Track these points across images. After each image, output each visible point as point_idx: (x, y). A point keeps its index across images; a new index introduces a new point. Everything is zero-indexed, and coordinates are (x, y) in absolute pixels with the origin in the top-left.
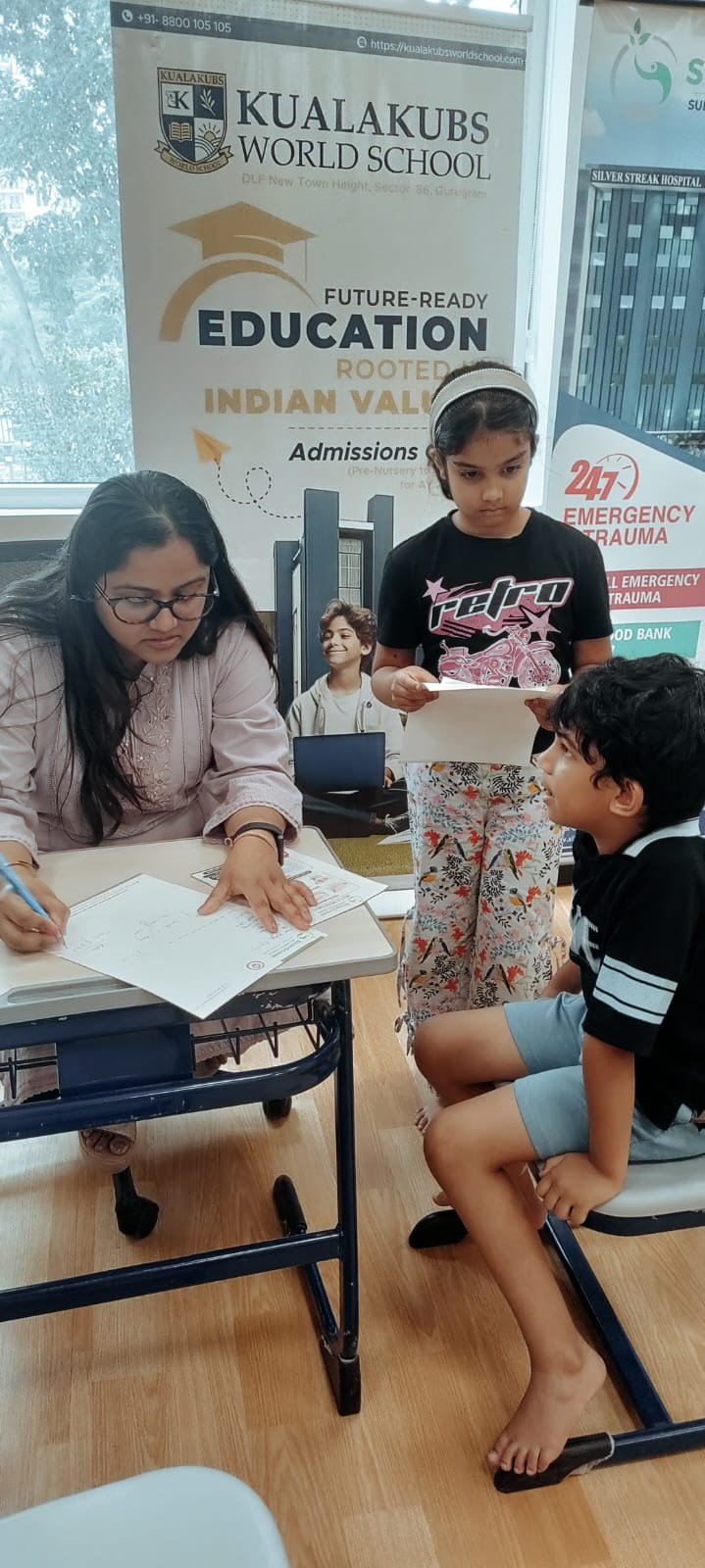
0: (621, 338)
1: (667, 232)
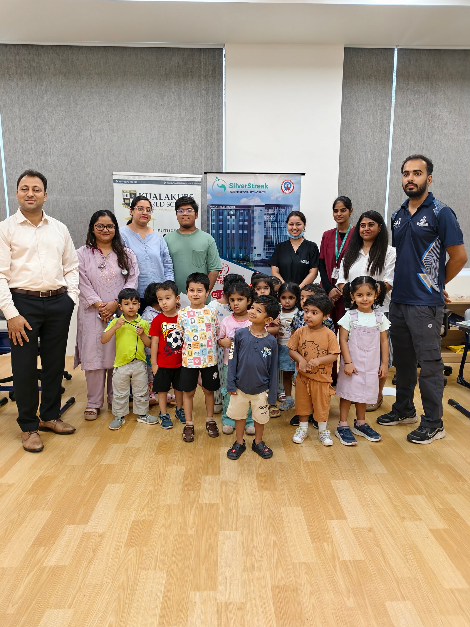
0: (220, 239)
1: (229, 217)
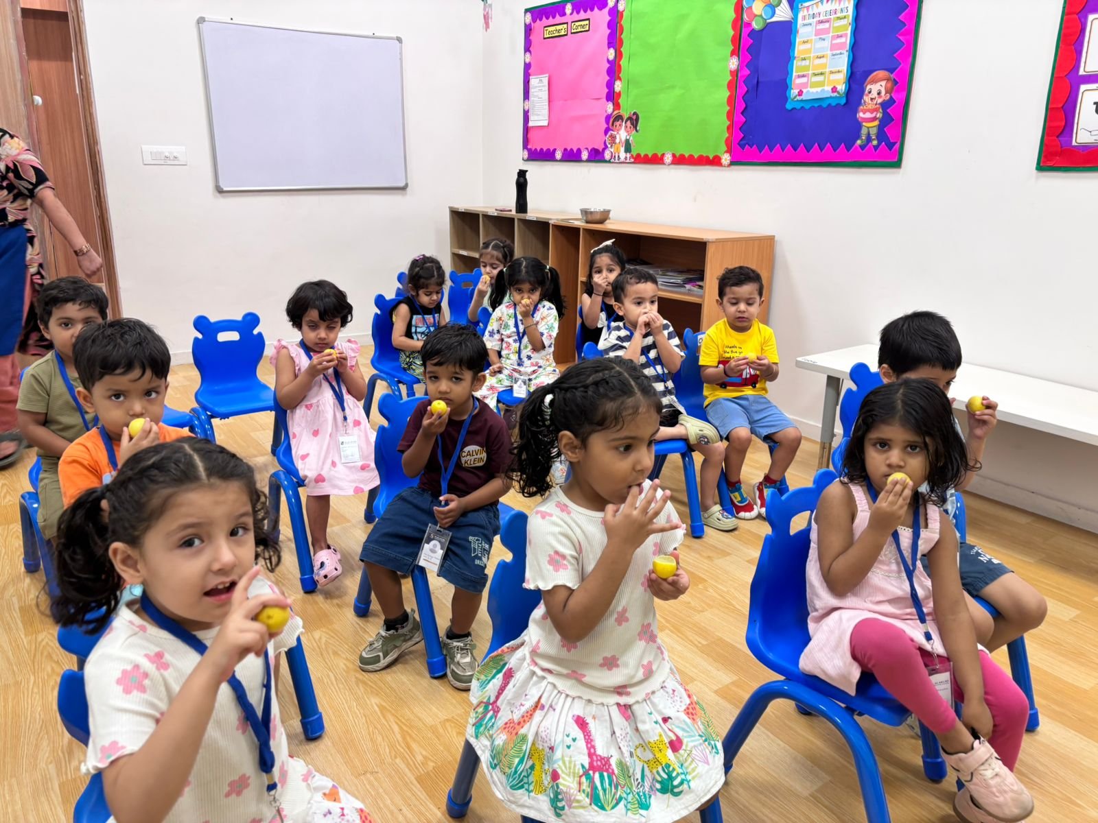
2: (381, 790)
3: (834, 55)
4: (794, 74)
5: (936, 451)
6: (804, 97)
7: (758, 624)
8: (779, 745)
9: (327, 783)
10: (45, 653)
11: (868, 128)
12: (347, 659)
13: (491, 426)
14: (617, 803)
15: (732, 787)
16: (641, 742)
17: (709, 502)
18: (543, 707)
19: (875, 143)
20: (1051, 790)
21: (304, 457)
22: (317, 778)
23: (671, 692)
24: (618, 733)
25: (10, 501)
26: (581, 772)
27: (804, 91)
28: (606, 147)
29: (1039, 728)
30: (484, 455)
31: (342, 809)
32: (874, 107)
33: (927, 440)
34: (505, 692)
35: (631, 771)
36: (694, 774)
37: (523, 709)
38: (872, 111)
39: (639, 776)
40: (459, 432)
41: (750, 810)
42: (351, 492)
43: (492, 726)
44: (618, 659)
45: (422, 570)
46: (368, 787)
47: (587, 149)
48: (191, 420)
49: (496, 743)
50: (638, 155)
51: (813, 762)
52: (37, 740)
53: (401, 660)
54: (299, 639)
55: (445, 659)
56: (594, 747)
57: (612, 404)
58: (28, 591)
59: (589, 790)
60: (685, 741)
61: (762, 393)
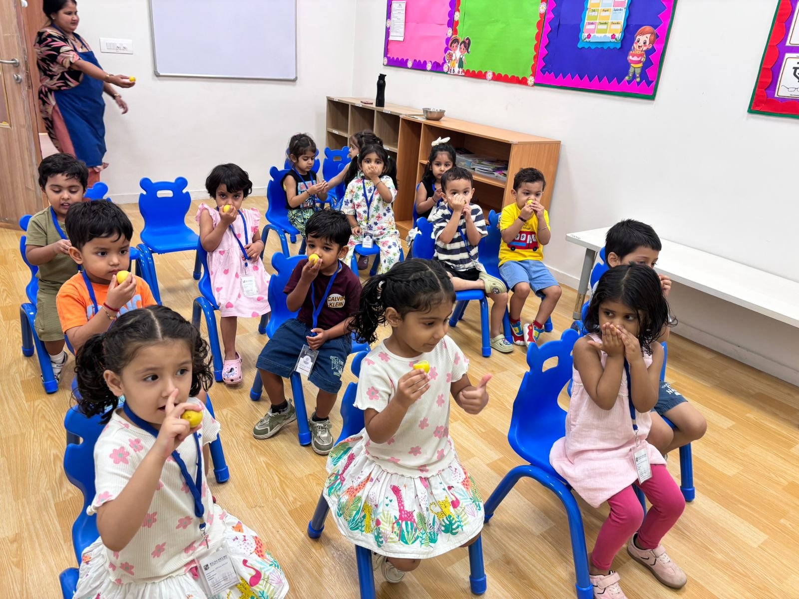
2: (266, 518)
3: (615, 10)
4: (586, 21)
5: (645, 320)
6: (591, 40)
7: (517, 428)
8: (525, 502)
9: (234, 520)
10: (41, 415)
11: (635, 68)
12: (245, 430)
13: (350, 282)
14: (415, 540)
15: (492, 527)
16: (434, 501)
17: (497, 332)
18: (372, 480)
19: (638, 80)
20: (695, 540)
21: (218, 290)
22: (228, 517)
23: (454, 470)
24: (419, 496)
25: (9, 303)
26: (394, 521)
27: (592, 35)
28: (445, 62)
29: (695, 500)
30: (343, 301)
31: (245, 536)
32: (640, 52)
33: (640, 312)
34: (349, 468)
35: (427, 520)
36: (465, 522)
37: (360, 480)
38: (638, 56)
39: (431, 522)
40: (327, 284)
41: (502, 543)
42: (250, 316)
43: (339, 489)
44: (420, 448)
45: (298, 374)
46: (258, 516)
47: (431, 62)
48: (138, 254)
49: (342, 501)
50: (468, 71)
51: (546, 513)
52: (38, 474)
53: (281, 432)
54: (218, 435)
55: (311, 434)
56: (403, 505)
57: (425, 296)
58: (27, 370)
59: (398, 532)
60: (461, 502)
61: (539, 258)
